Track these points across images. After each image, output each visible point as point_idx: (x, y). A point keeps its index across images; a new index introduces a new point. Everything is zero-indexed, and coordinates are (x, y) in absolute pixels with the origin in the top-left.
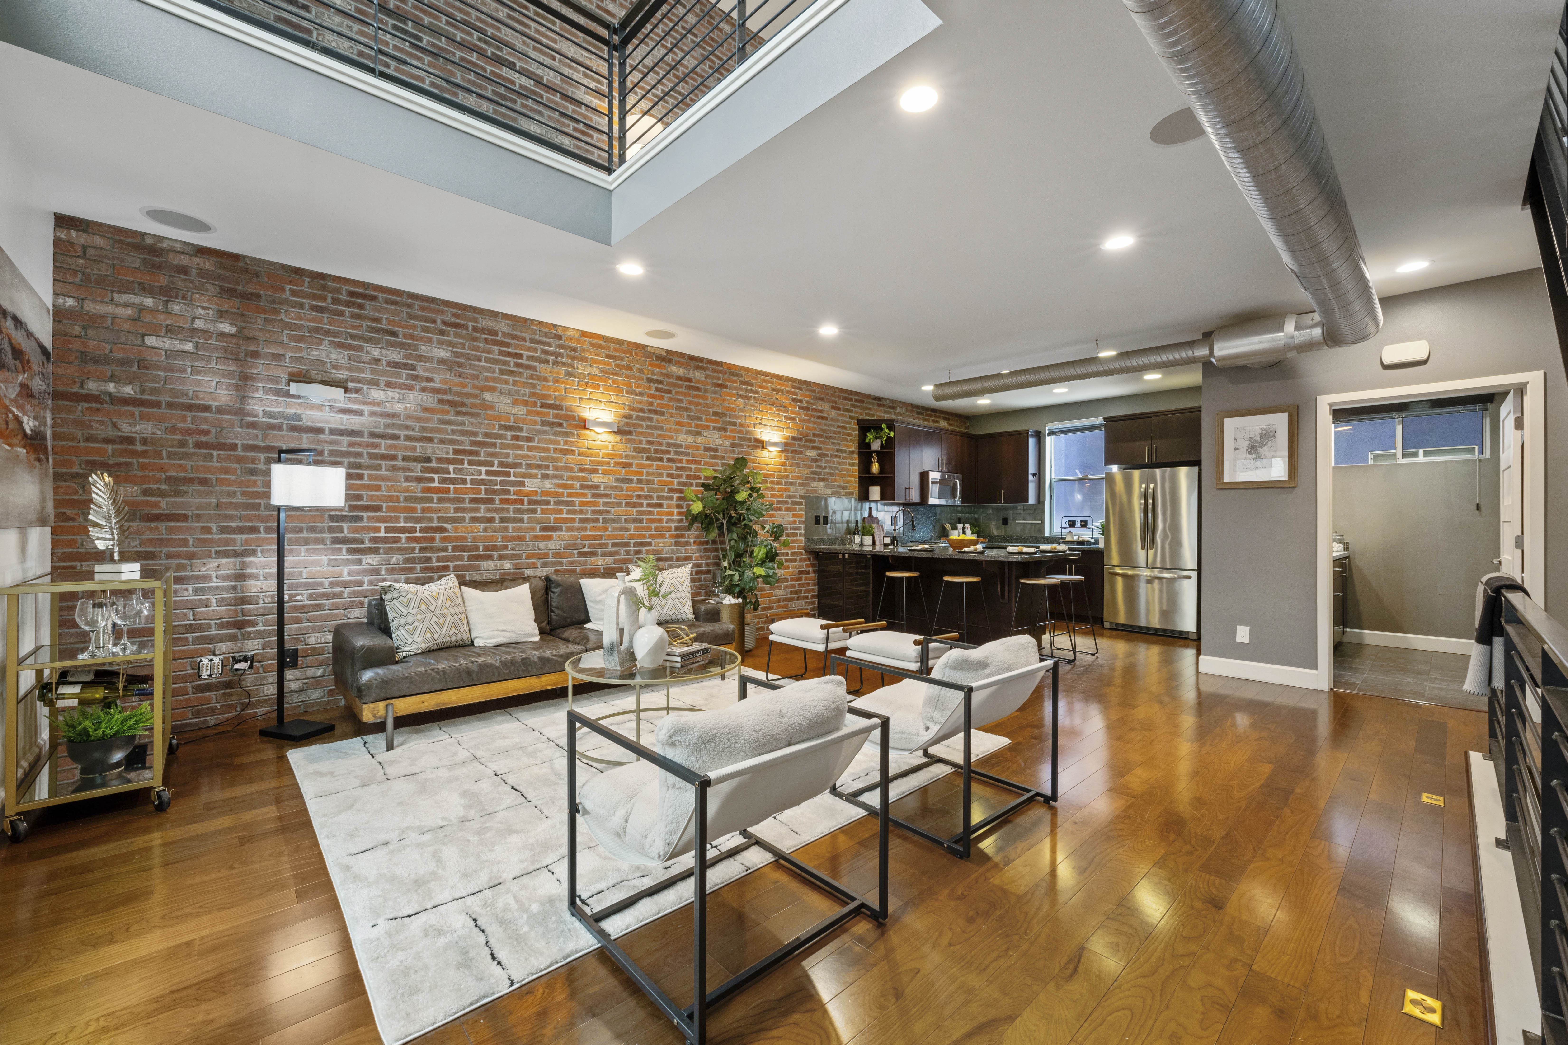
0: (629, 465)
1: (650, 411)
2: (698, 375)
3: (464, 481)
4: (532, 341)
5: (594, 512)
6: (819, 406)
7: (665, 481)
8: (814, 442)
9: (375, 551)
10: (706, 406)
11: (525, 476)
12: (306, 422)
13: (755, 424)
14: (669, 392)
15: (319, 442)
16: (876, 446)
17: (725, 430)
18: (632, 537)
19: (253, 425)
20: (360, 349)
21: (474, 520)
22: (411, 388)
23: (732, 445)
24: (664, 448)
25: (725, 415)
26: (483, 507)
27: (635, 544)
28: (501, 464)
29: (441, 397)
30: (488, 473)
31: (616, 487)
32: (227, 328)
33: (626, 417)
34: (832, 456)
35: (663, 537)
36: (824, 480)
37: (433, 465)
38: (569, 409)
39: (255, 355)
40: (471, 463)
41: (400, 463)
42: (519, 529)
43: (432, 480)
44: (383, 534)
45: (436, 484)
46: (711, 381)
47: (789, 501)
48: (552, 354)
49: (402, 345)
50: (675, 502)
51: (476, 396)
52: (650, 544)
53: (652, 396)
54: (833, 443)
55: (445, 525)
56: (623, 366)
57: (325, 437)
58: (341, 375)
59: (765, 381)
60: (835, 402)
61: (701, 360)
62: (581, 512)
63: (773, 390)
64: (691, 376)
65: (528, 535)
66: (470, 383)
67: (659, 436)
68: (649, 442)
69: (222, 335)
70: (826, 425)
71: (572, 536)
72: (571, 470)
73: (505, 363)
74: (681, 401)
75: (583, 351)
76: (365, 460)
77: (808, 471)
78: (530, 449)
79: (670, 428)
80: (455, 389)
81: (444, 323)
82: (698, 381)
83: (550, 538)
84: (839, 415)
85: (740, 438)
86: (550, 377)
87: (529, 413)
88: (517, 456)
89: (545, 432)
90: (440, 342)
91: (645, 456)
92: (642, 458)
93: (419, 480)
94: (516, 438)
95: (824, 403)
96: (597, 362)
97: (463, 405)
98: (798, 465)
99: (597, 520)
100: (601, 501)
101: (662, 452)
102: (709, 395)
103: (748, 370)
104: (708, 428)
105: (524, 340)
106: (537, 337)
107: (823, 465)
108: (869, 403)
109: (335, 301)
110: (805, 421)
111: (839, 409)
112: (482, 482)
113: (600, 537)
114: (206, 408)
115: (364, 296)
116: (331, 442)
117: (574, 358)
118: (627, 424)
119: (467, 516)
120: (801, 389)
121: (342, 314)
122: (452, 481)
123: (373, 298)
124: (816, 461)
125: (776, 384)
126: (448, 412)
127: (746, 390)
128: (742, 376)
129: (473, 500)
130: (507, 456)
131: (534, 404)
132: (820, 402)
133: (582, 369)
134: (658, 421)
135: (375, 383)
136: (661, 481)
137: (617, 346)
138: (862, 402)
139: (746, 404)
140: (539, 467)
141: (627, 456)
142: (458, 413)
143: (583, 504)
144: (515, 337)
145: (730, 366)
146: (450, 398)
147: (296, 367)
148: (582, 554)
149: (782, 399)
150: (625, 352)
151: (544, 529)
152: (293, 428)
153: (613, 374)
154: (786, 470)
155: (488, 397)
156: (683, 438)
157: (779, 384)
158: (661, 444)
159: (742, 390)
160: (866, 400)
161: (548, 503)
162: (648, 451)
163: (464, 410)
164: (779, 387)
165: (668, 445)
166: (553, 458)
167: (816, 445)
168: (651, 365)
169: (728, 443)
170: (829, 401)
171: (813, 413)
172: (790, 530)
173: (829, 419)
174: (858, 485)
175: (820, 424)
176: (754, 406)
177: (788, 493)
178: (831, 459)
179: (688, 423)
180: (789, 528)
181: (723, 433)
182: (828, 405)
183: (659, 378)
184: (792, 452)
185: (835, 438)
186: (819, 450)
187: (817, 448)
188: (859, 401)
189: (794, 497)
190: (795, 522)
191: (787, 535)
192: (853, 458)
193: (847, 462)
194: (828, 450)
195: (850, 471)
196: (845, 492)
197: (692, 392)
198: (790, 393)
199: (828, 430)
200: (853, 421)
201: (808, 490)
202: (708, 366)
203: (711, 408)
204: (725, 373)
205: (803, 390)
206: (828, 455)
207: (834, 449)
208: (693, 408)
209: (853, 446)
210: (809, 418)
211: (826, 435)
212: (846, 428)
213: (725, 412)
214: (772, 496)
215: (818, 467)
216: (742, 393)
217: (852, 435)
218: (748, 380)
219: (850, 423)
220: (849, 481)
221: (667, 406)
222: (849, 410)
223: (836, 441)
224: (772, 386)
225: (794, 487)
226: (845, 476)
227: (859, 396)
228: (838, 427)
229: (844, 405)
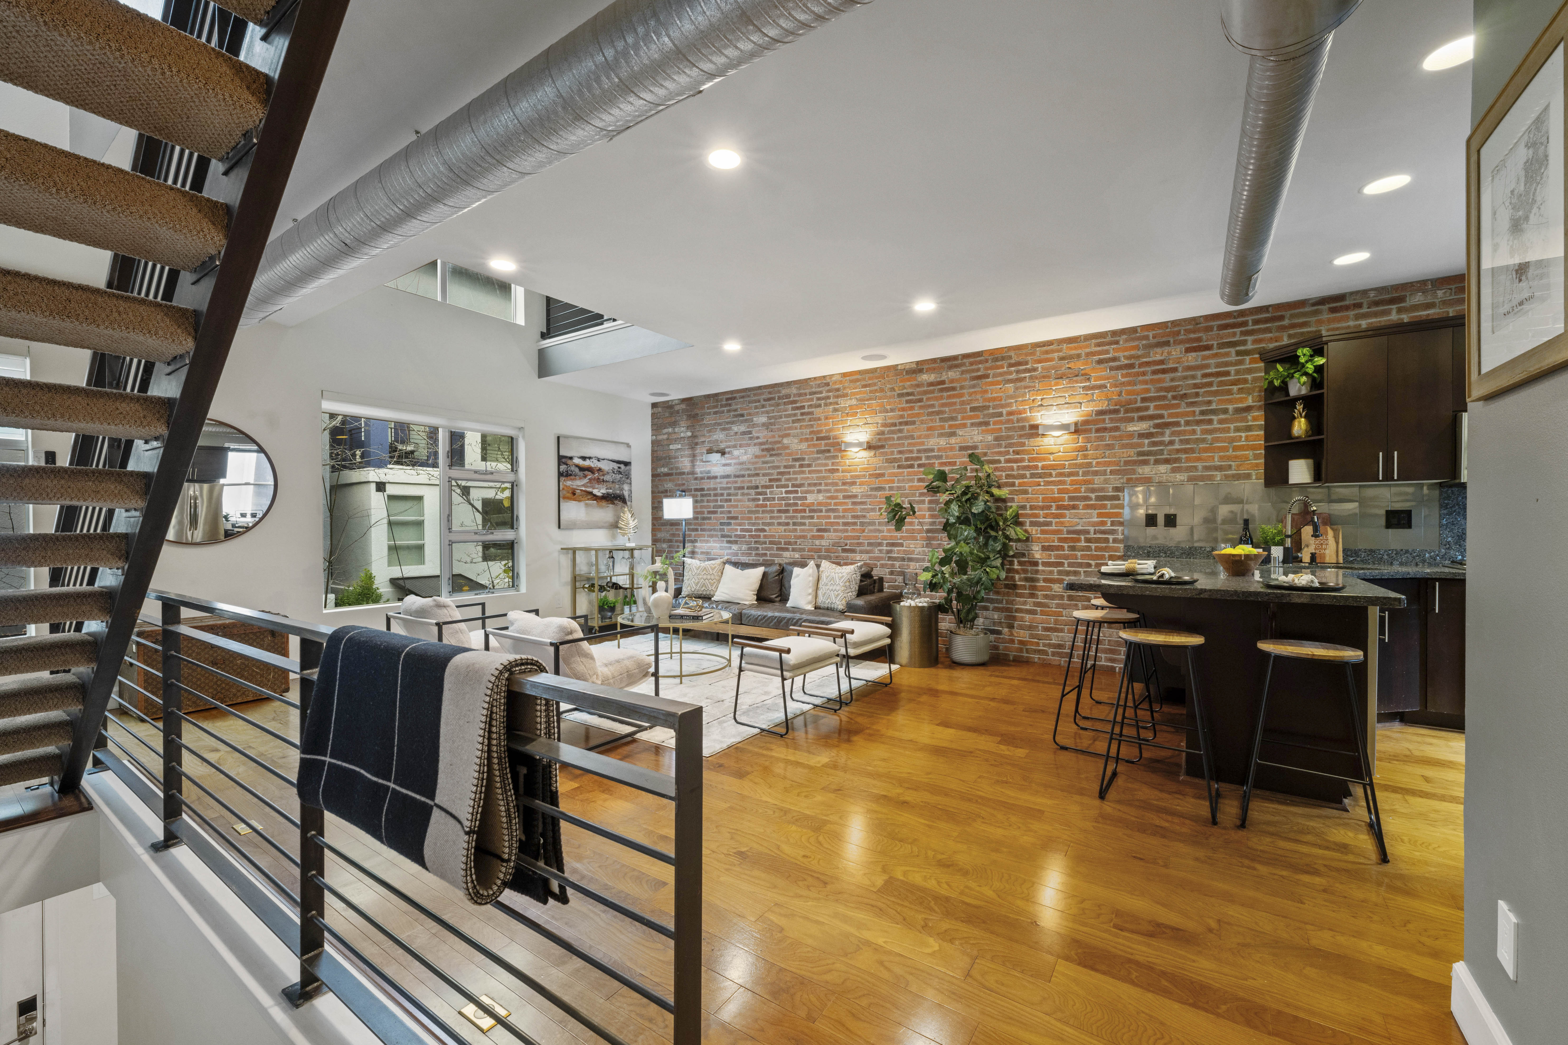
0: (883, 475)
1: (901, 424)
2: (952, 374)
3: (774, 499)
4: (811, 394)
5: (853, 517)
6: (1157, 355)
7: (915, 486)
8: (1147, 409)
9: (736, 542)
10: (963, 403)
11: (807, 492)
12: (712, 474)
13: (1031, 409)
14: (920, 400)
15: (716, 483)
16: (1298, 386)
17: (987, 424)
18: (884, 538)
19: (696, 479)
20: (730, 429)
21: (779, 524)
22: (749, 445)
23: (996, 439)
24: (914, 455)
25: (987, 407)
26: (783, 515)
27: (888, 545)
28: (793, 486)
29: (763, 447)
30: (787, 492)
31: (870, 495)
32: (689, 434)
33: (878, 434)
34: (1187, 423)
35: (915, 539)
36: (1167, 461)
37: (760, 490)
38: (835, 438)
39: (697, 444)
40: (778, 487)
41: (746, 491)
42: (803, 531)
43: (759, 500)
44: (739, 533)
45: (761, 502)
46: (968, 376)
48: (822, 399)
49: (746, 421)
50: (926, 505)
51: (779, 442)
52: (901, 545)
53: (903, 409)
54: (1192, 404)
55: (766, 528)
56: (876, 390)
57: (718, 480)
58: (722, 446)
59: (1047, 352)
60: (1199, 339)
61: (955, 358)
62: (843, 517)
63: (1062, 359)
64: (944, 378)
65: (809, 535)
66: (776, 434)
67: (909, 444)
68: (900, 452)
69: (689, 437)
70: (1172, 380)
71: (836, 536)
72: (836, 484)
73: (795, 415)
74: (933, 406)
75: (844, 388)
76: (732, 491)
77: (1132, 451)
78: (810, 472)
79: (921, 435)
80: (770, 440)
81: (765, 400)
82: (952, 381)
83: (822, 537)
84: (1205, 358)
85: (1008, 429)
86: (822, 416)
87: (809, 446)
88: (802, 479)
89: (818, 458)
90: (763, 413)
91: (896, 465)
92: (894, 467)
93: (754, 500)
94: (801, 466)
95: (1166, 349)
96: (857, 393)
97: (773, 449)
98: (1110, 447)
99: (855, 524)
100: (858, 507)
101: (912, 459)
102: (965, 391)
103: (1019, 348)
104: (964, 426)
105: (806, 394)
106: (814, 390)
107: (1167, 439)
108: (1304, 315)
109: (722, 406)
110: (1123, 384)
111: (1208, 348)
112: (783, 499)
113: (858, 538)
114: (683, 473)
115: (731, 399)
116: (720, 483)
117: (837, 397)
118: (880, 439)
119: (776, 521)
120: (1117, 343)
121: (723, 412)
122: (768, 499)
123: (735, 398)
124: (1149, 435)
125: (1066, 350)
126: (765, 456)
127: (1018, 372)
128: (1010, 357)
129: (779, 511)
130: (796, 479)
131: (812, 439)
132: (1159, 350)
133: (844, 403)
134: (908, 431)
135: (735, 446)
136: (912, 486)
137: (871, 375)
138: (1282, 318)
139: (1017, 389)
140: (815, 485)
141: (880, 468)
142: (771, 455)
143: (845, 511)
144: (800, 395)
145: (992, 352)
146: (767, 446)
147: (707, 445)
148: (844, 551)
149: (1078, 365)
150: (877, 378)
151: (819, 530)
152: (709, 478)
153: (868, 400)
154: (1085, 457)
155: (785, 441)
156: (936, 442)
157: (1071, 349)
158: (911, 452)
159: (1011, 373)
160: (1288, 314)
161: (821, 511)
162: (899, 460)
163: (774, 453)
164: (1073, 352)
165: (919, 451)
166: (824, 477)
167: (1151, 412)
168: (901, 381)
169: (990, 438)
170: (1181, 342)
171: (1142, 370)
172: (1095, 533)
173: (1180, 369)
174: (1262, 461)
175: (1160, 381)
176: (1029, 387)
177: (1091, 486)
178: (1187, 428)
179: (941, 426)
180: (1092, 532)
181: (984, 428)
182: (1178, 350)
183: (909, 391)
184: (1098, 430)
185: (1197, 395)
186: (1157, 419)
187: (1151, 417)
188: (1266, 320)
189: (1102, 490)
190: (1103, 523)
191: (1088, 540)
192: (1249, 418)
193: (1232, 426)
194: (1177, 417)
195: (1240, 441)
196: (1225, 475)
197: (945, 394)
198: (1093, 354)
199: (1179, 385)
200: (1247, 358)
201: (1131, 479)
202: (965, 361)
203: (968, 404)
204: (987, 361)
205: (1121, 342)
206: (1177, 424)
207: (1194, 412)
208: (947, 409)
209: (1250, 398)
210: (1134, 378)
211: (1174, 393)
212: (1227, 373)
213: (987, 404)
214: (1060, 491)
215: (1154, 444)
216: (1011, 377)
217: (1245, 381)
218: (1020, 359)
219: (1241, 362)
220: (1236, 457)
221: (918, 415)
222: (1244, 343)
223: (1200, 399)
224: (1061, 354)
225: (1102, 477)
226: (1225, 449)
227: (1268, 311)
228: (1205, 376)
229: (1222, 338)
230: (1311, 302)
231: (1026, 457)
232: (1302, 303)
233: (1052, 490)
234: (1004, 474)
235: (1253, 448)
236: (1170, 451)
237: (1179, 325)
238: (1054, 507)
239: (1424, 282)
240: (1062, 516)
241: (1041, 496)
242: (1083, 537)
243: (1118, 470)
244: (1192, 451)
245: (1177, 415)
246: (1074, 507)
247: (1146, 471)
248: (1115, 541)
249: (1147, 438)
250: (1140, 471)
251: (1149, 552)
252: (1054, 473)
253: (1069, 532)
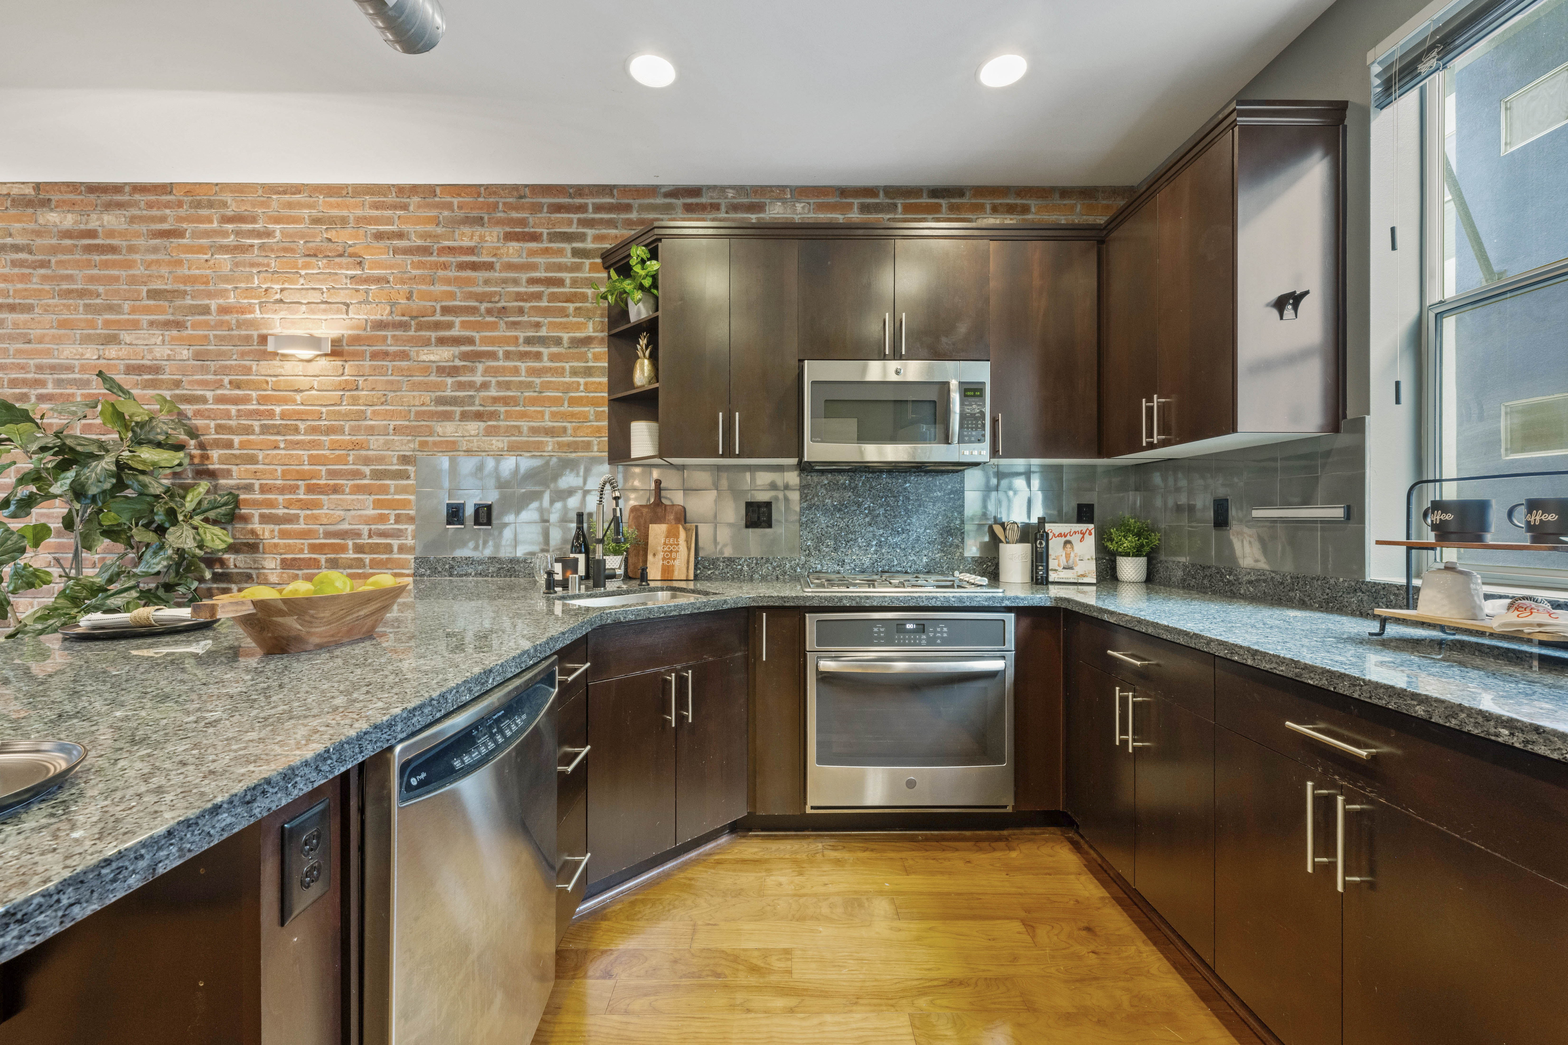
2: (111, 220)
6: (465, 237)
8: (450, 326)
10: (133, 280)
13: (261, 305)
14: (44, 264)
16: (638, 307)
17: (179, 325)
23: (198, 356)
24: (30, 376)
25: (181, 294)
34: (508, 355)
36: (479, 416)
46: (143, 228)
47: (367, 470)
54: (515, 325)
59: (290, 205)
60: (523, 222)
61: (117, 188)
63: (316, 221)
64: (93, 224)
70: (487, 282)
74: (70, 278)
77: (427, 397)
79: (44, 336)
82: (111, 234)
84: (532, 253)
85: (219, 339)
95: (479, 230)
98: (394, 386)
101: (25, 382)
102: (137, 257)
103: (240, 189)
104: (135, 325)
107: (478, 379)
110: (414, 279)
111: (536, 237)
120: (405, 207)
124: (453, 371)
125: (324, 206)
127: (238, 233)
128: (224, 205)
132: (467, 230)
134: (16, 325)
139: (236, 264)
145: (193, 189)
149: (344, 237)
154: (355, 401)
157: (331, 206)
159: (225, 234)
160: (636, 203)
164: (335, 212)
165: (40, 368)
167: (455, 332)
170: (499, 222)
171: (442, 259)
172: (370, 537)
173: (498, 266)
174: (606, 423)
175: (469, 281)
176: (258, 265)
177: (363, 453)
178: (506, 364)
179: (87, 321)
180: (366, 533)
181: (175, 333)
182: (495, 234)
183: (19, 241)
184: (374, 356)
185: (521, 311)
186: (463, 344)
187: (456, 341)
188: (611, 208)
189: (381, 460)
190: (383, 519)
191: (359, 549)
192: (590, 355)
193: (567, 366)
194: (493, 344)
195: (577, 390)
196: (558, 443)
197: (96, 258)
198: (369, 220)
199: (496, 292)
200: (587, 262)
201: (426, 442)
202: (137, 197)
203: (145, 283)
204: (180, 204)
205: (411, 208)
206: (492, 355)
207: (517, 338)
208: (101, 289)
209: (590, 325)
210: (431, 272)
211: (489, 305)
212: (560, 282)
213: (182, 287)
214: (313, 460)
215: (461, 386)
216: (225, 241)
217: (584, 298)
218: (242, 209)
219: (577, 268)
220: (573, 415)
221: (38, 294)
222: (582, 237)
223: (525, 318)
224: (314, 212)
225: (382, 438)
226: (557, 401)
227: (612, 195)
228: (532, 281)
229: (554, 225)
230: (663, 190)
231: (254, 394)
232: (651, 191)
233: (299, 457)
234: (212, 424)
235: (594, 402)
236: (483, 398)
237: (495, 193)
238: (302, 490)
239: (782, 188)
240: (317, 505)
241: (279, 469)
242: (350, 543)
243: (407, 427)
244: (514, 401)
245: (492, 341)
246: (336, 490)
247: (448, 429)
248: (402, 549)
249: (449, 375)
250: (439, 430)
251: (452, 567)
252: (302, 426)
253: (328, 534)
